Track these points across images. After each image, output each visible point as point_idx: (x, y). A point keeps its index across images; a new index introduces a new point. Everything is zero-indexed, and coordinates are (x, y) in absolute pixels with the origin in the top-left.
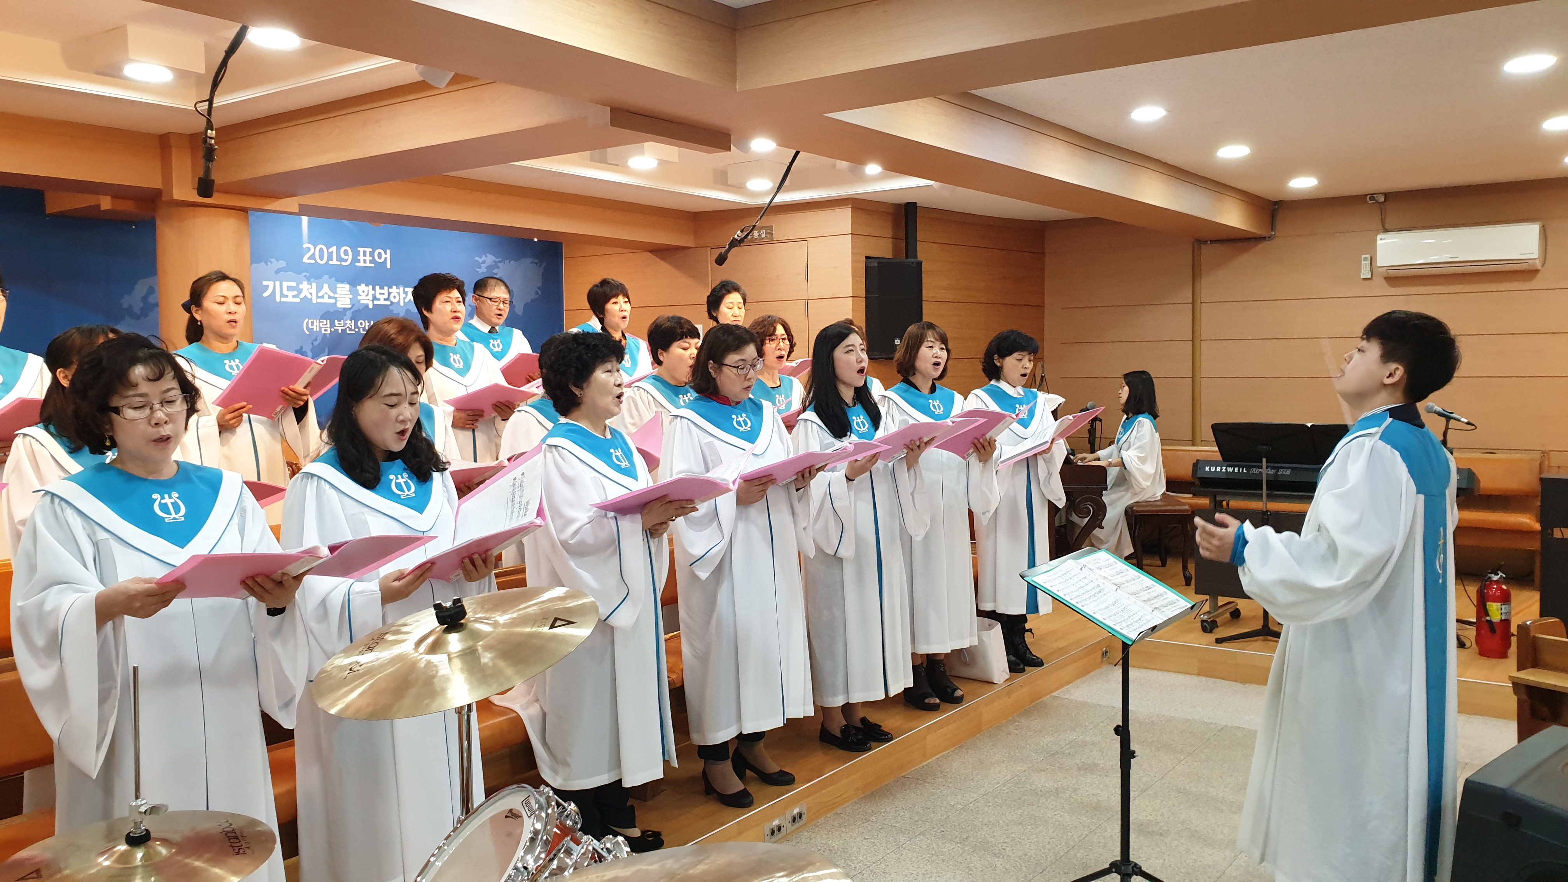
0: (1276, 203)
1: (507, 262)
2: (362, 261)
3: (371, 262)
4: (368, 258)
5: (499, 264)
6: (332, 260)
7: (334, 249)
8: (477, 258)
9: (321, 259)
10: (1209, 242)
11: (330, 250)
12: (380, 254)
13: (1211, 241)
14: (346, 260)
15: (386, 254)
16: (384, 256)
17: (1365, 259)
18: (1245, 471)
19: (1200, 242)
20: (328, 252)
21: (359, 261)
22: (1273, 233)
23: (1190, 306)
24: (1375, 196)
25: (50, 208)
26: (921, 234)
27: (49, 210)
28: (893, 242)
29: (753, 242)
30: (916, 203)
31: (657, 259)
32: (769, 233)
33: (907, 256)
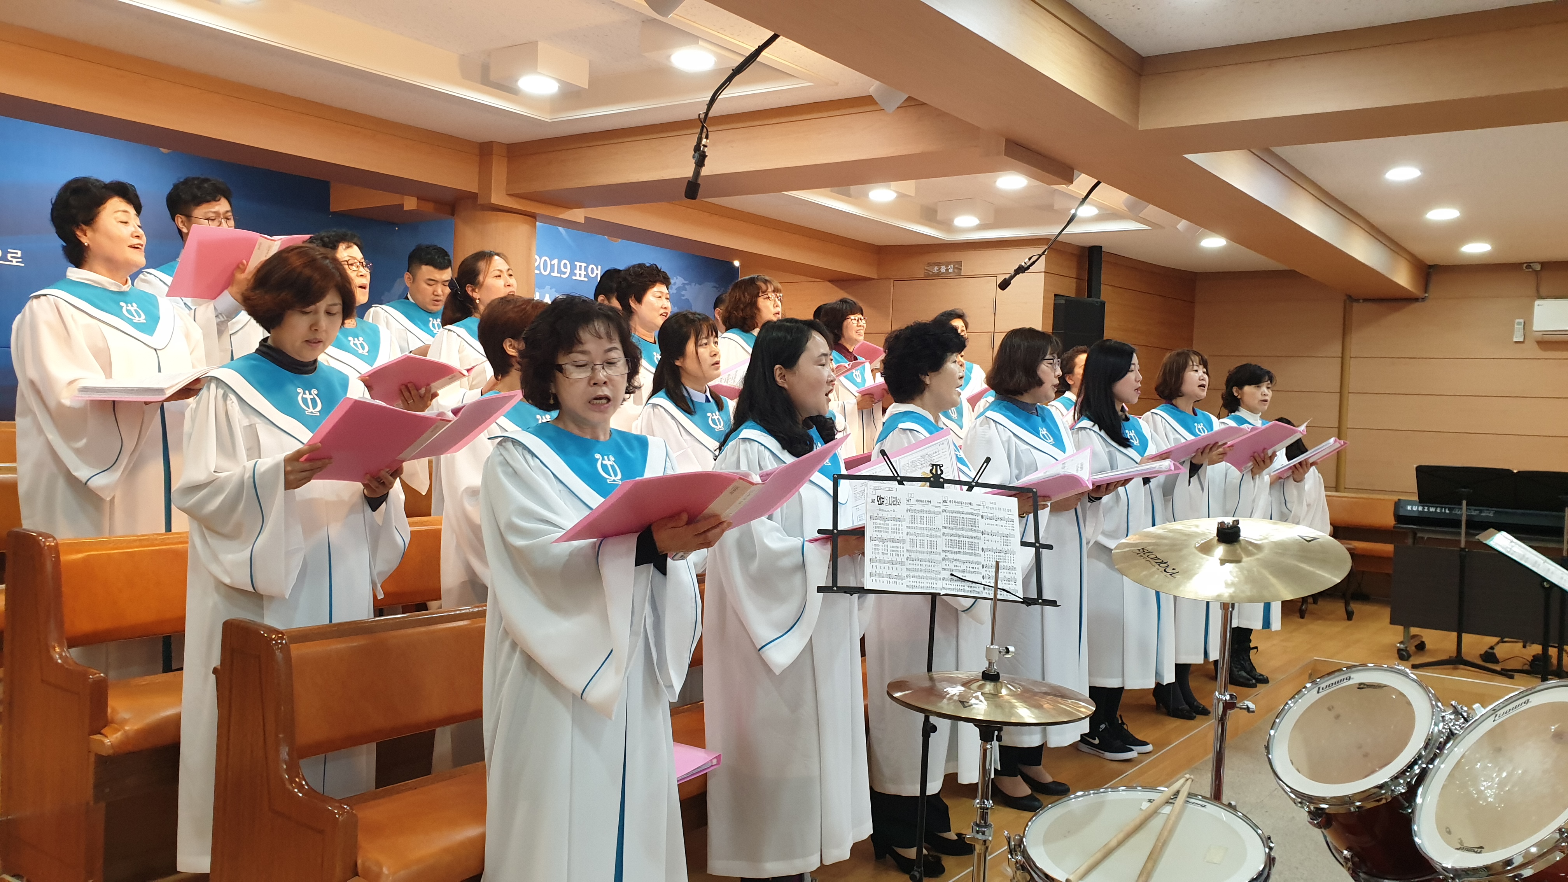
0: (1431, 267)
1: (693, 284)
2: (578, 275)
3: (585, 276)
4: (583, 273)
5: (687, 286)
6: (554, 272)
7: (555, 262)
9: (545, 271)
10: (1361, 301)
11: (553, 263)
12: (592, 269)
13: (1363, 299)
14: (565, 273)
15: (597, 270)
16: (596, 271)
17: (1519, 324)
18: (1447, 511)
19: (1351, 299)
21: (575, 275)
22: (1427, 295)
23: (1340, 359)
24: (1531, 264)
25: (336, 206)
26: (1103, 278)
27: (334, 208)
28: (1077, 282)
29: (939, 276)
30: (1101, 247)
31: (836, 288)
32: (957, 268)
33: (1089, 296)
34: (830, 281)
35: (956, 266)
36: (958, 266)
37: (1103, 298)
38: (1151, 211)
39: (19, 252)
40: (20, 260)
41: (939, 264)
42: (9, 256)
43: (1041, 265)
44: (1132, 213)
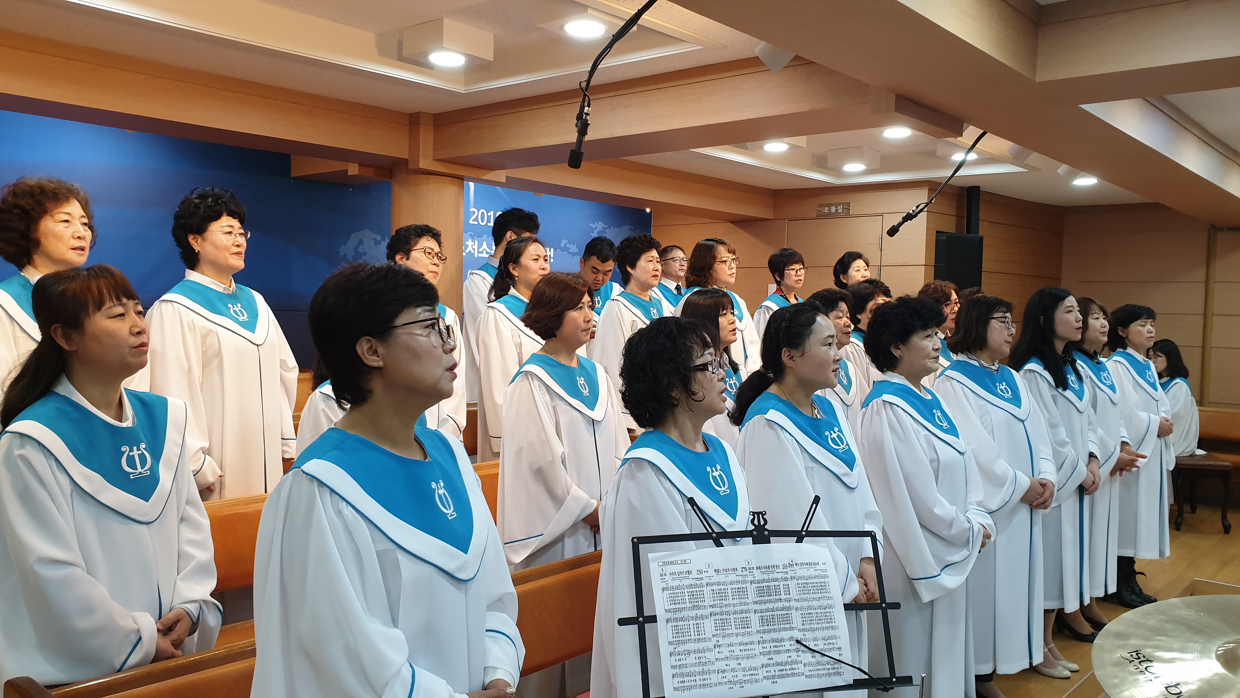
1: (612, 228)
8: (591, 225)
9: (483, 221)
10: (1226, 230)
11: (489, 214)
19: (1215, 228)
20: (487, 215)
23: (1204, 284)
26: (982, 215)
27: (294, 173)
28: (956, 219)
29: (829, 215)
30: (979, 187)
31: (737, 228)
33: (968, 232)
34: (731, 222)
36: (847, 207)
37: (981, 233)
41: (829, 205)
44: (1015, 159)
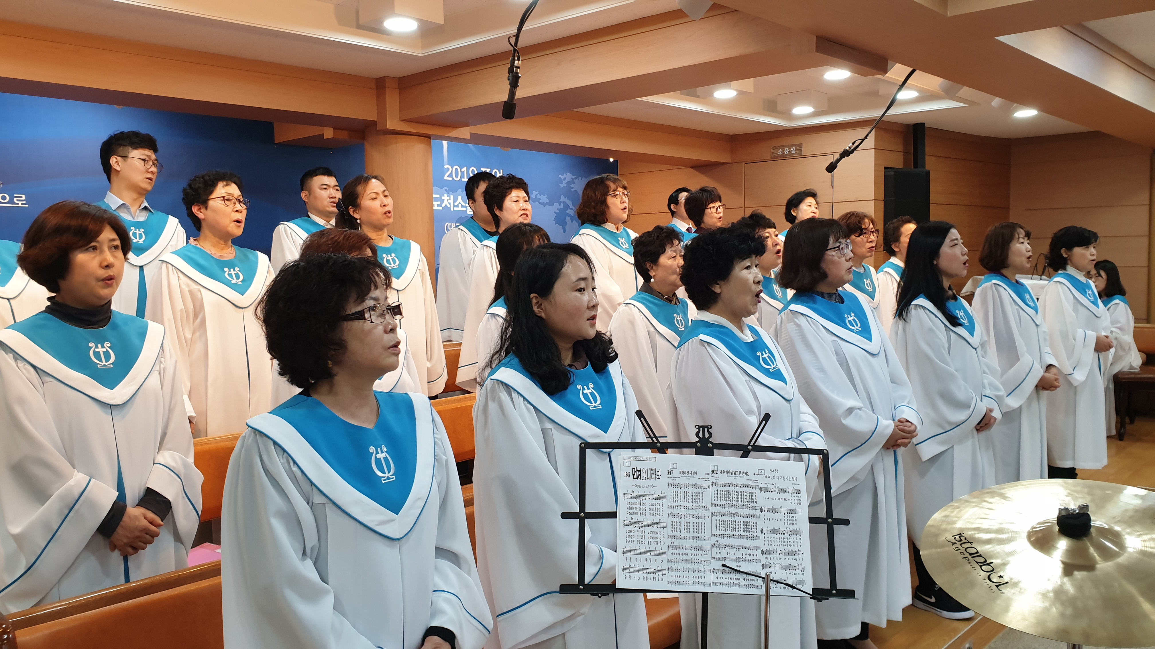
1: (580, 178)
5: (575, 180)
7: (465, 169)
8: (560, 176)
9: (457, 177)
20: (461, 171)
23: (1148, 206)
25: (279, 138)
26: (927, 149)
27: (278, 139)
28: (904, 155)
29: (783, 157)
30: (925, 123)
31: (697, 173)
32: (798, 150)
33: (916, 166)
34: (692, 167)
35: (798, 148)
36: (799, 148)
37: (927, 167)
38: (966, 91)
39: (23, 196)
40: (25, 202)
41: (782, 147)
42: (15, 199)
43: (870, 142)
44: (948, 94)
